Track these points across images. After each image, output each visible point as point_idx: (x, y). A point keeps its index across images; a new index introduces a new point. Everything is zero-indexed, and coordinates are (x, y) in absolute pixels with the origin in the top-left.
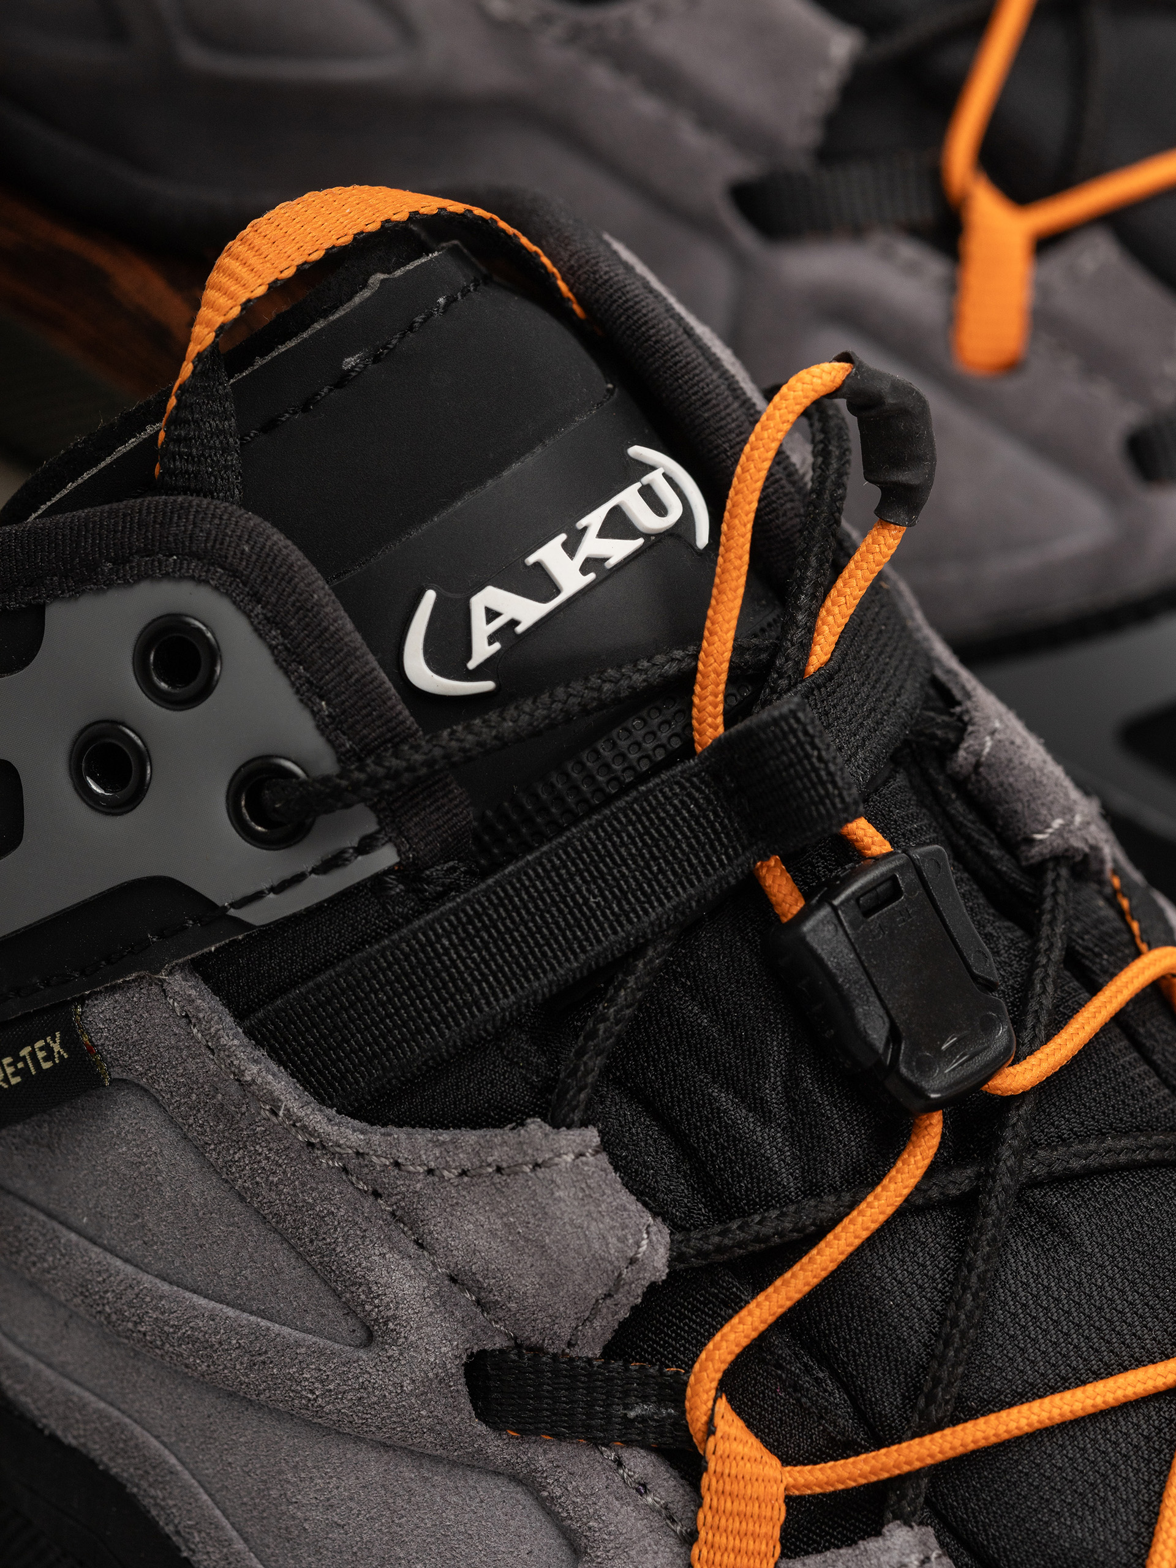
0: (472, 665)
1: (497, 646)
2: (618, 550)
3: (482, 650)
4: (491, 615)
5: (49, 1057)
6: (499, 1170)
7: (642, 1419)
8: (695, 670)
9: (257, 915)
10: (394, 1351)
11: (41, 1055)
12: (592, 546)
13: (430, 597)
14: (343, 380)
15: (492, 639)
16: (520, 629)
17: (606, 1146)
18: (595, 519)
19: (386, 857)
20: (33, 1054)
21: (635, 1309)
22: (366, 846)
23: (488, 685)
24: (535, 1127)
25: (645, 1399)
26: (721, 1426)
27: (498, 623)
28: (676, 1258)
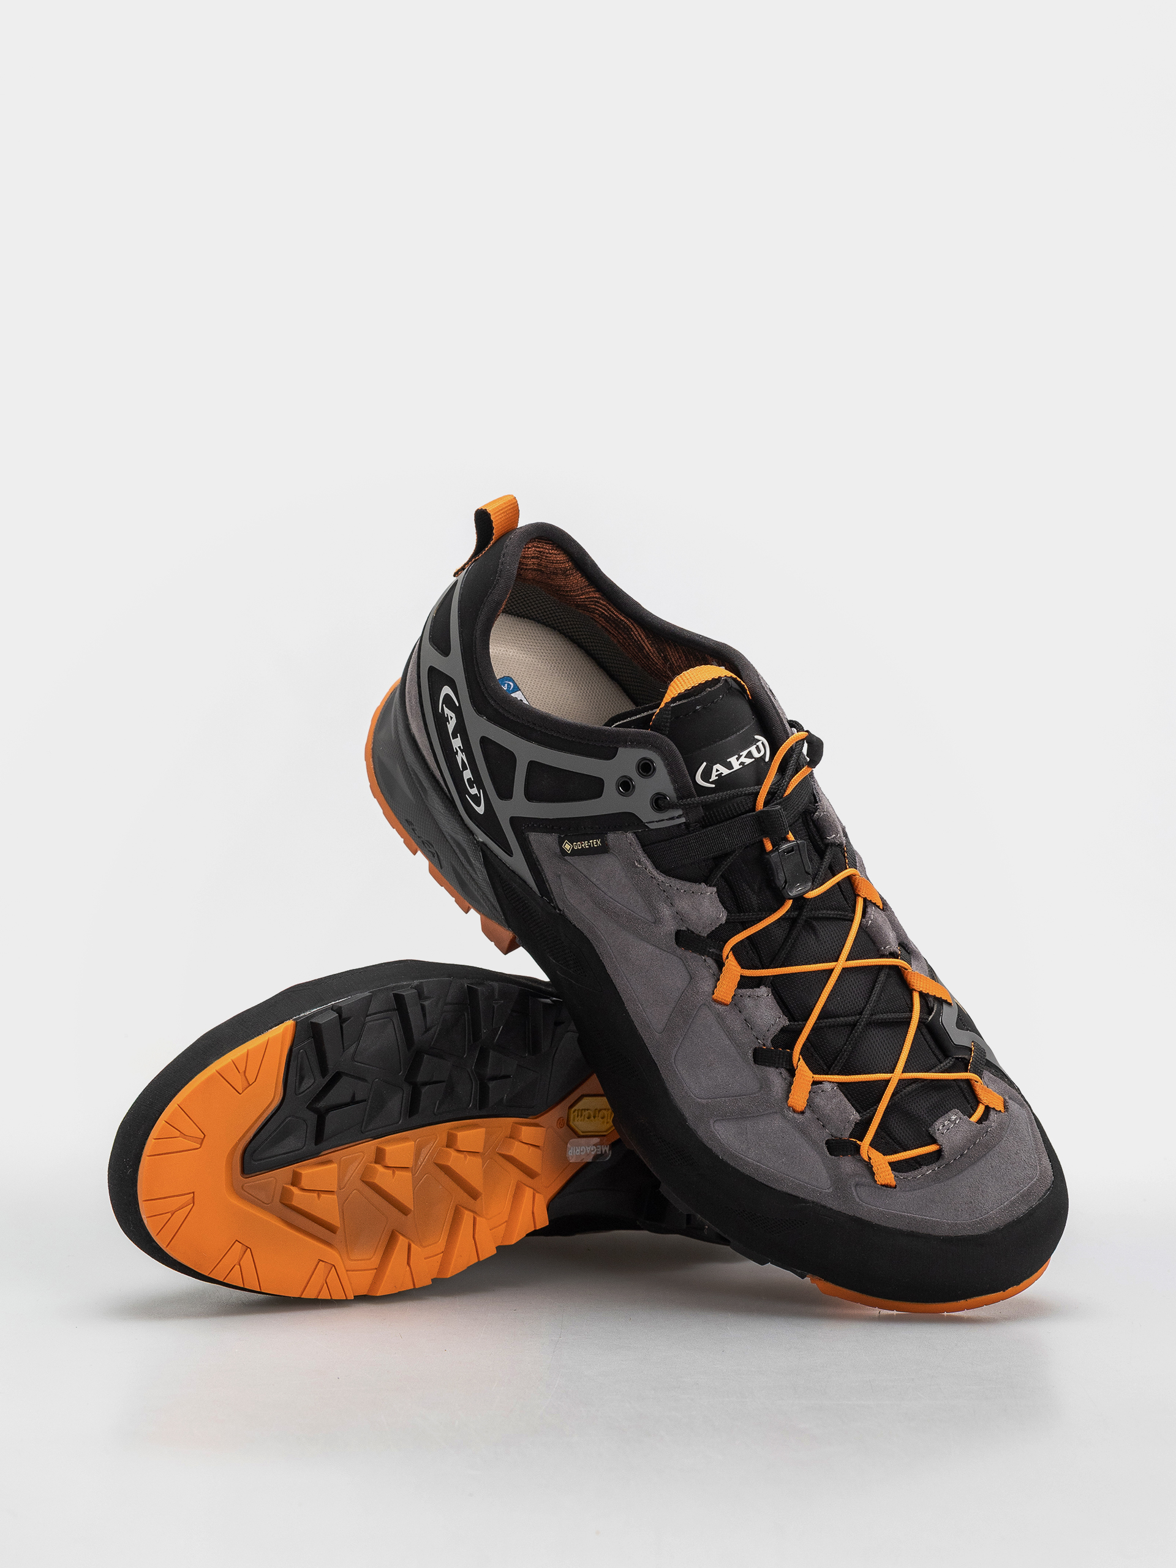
0: (710, 780)
1: (717, 777)
2: (748, 761)
3: (714, 778)
4: (717, 771)
5: (597, 843)
6: (693, 892)
7: (713, 952)
8: (759, 792)
9: (652, 826)
10: (661, 926)
11: (595, 843)
12: (742, 759)
13: (705, 764)
14: (696, 711)
15: (716, 776)
16: (723, 775)
17: (718, 892)
18: (744, 753)
19: (683, 820)
20: (592, 842)
21: (717, 928)
22: (679, 817)
23: (714, 786)
24: (703, 884)
25: (714, 948)
26: (730, 958)
27: (718, 773)
28: (727, 919)
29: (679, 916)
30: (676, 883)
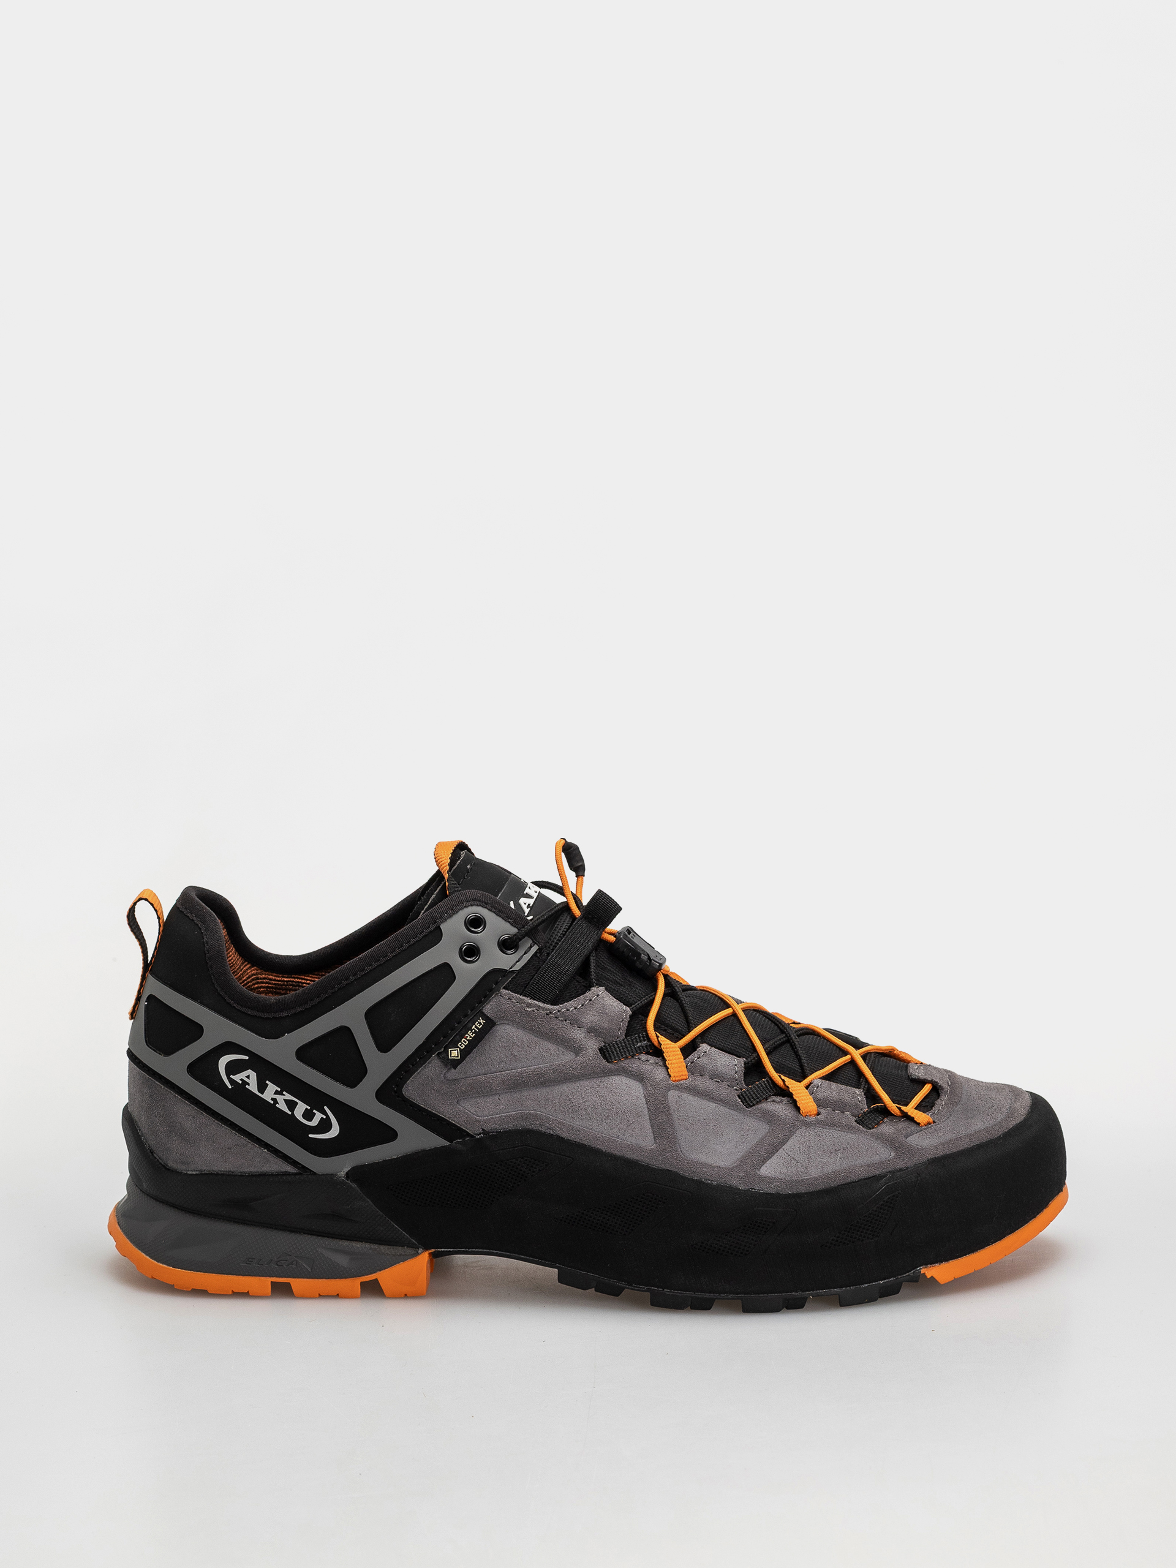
5: (480, 1023)
6: (590, 1002)
7: (640, 1047)
10: (584, 1053)
11: (478, 1026)
20: (476, 1027)
21: (629, 1022)
22: (531, 947)
24: (591, 991)
25: (641, 1041)
26: (660, 1040)
28: (631, 1009)
29: (592, 1031)
30: (571, 1005)
